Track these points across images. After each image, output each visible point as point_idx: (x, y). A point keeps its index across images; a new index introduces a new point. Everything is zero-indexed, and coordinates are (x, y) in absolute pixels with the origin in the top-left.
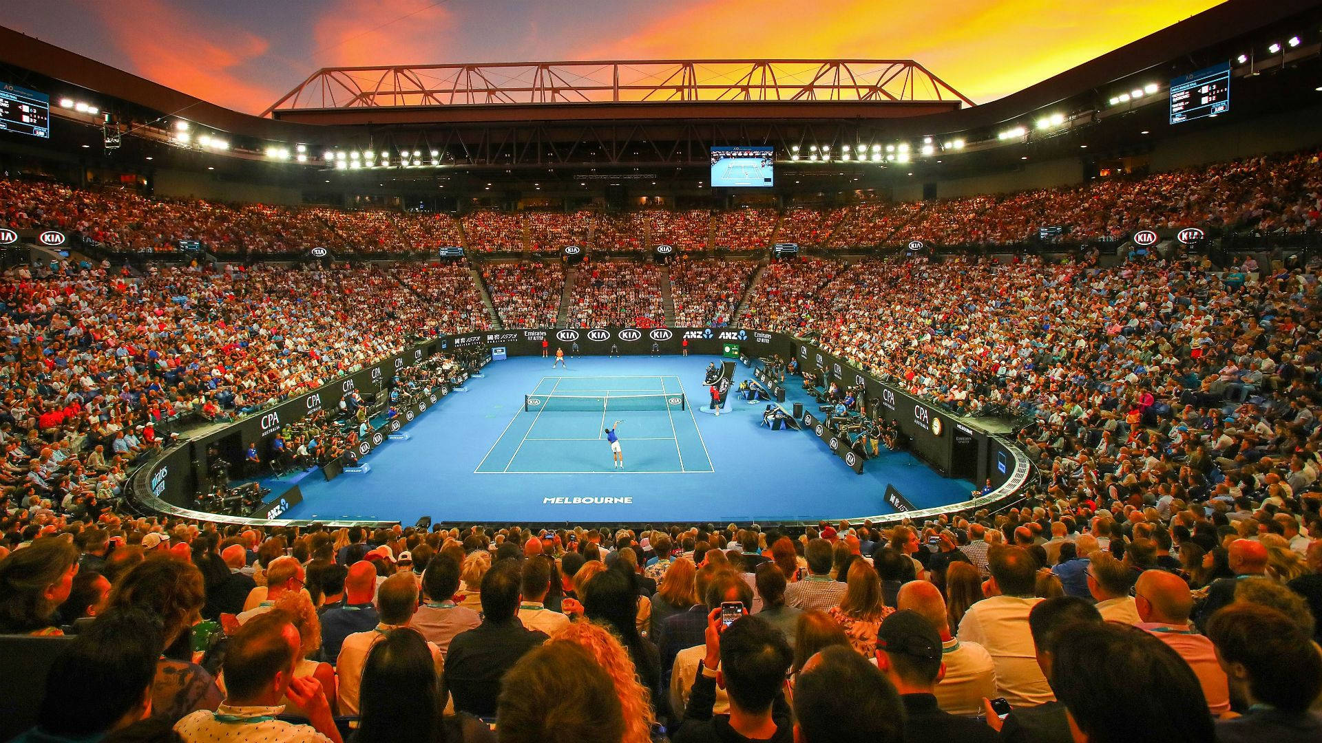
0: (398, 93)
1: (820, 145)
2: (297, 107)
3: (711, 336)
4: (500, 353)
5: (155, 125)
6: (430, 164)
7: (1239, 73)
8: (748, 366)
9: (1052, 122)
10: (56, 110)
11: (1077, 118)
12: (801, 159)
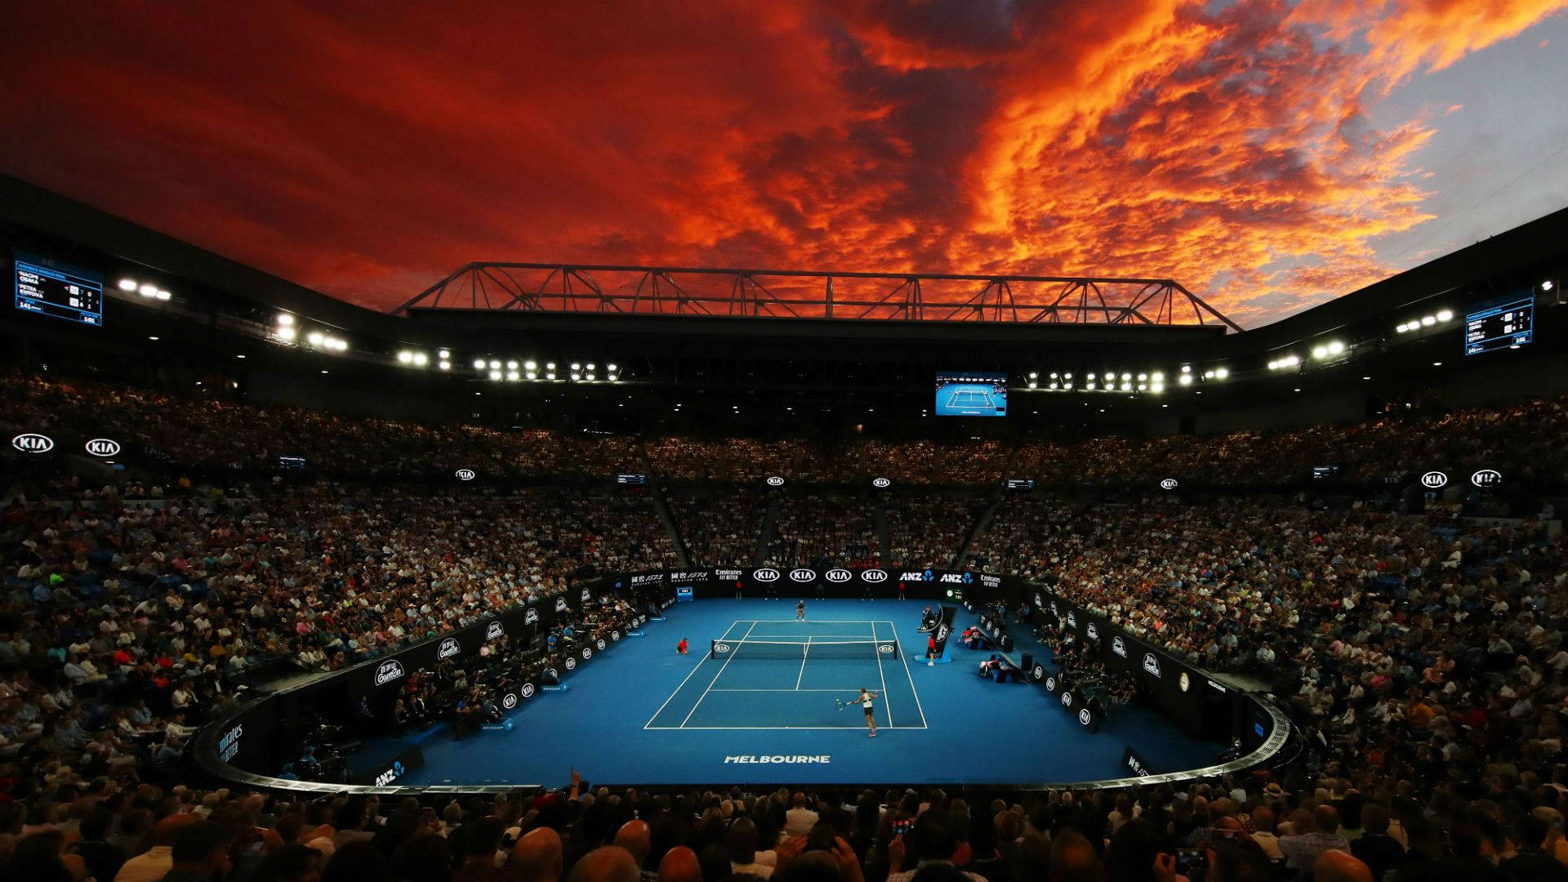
0: (570, 296)
1: (1061, 373)
2: (439, 305)
3: (931, 578)
4: (685, 592)
5: (249, 317)
6: (607, 379)
7: (1544, 300)
8: (973, 612)
9: (1330, 351)
10: (112, 293)
11: (1359, 347)
12: (1038, 387)
